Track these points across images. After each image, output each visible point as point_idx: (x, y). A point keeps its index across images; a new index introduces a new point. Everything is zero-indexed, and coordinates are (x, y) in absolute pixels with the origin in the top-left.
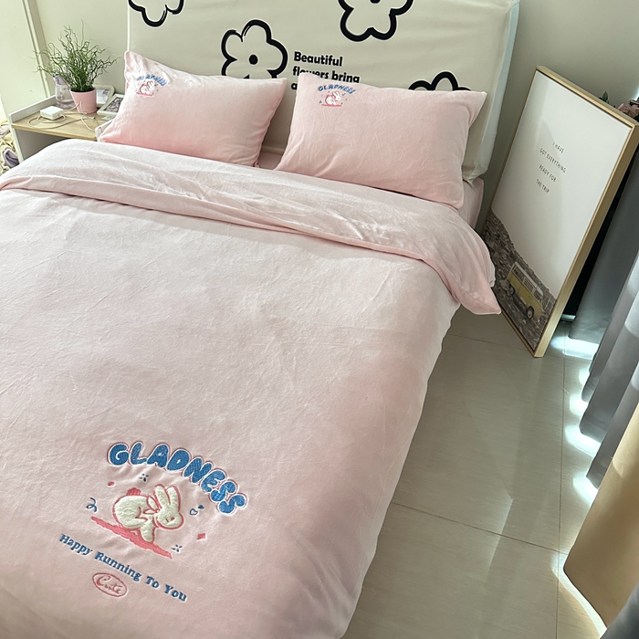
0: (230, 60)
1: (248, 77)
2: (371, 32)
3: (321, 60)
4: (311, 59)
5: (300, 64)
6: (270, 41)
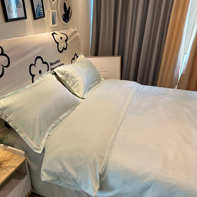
0: (33, 76)
2: (63, 48)
3: (56, 62)
6: (44, 63)
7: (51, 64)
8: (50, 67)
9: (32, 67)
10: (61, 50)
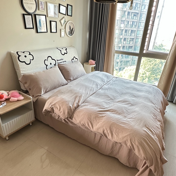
0: (47, 65)
1: (51, 68)
2: (65, 53)
3: (61, 60)
4: (59, 60)
5: (58, 62)
6: (52, 59)
7: (57, 60)
8: (57, 62)
9: (46, 61)
10: (63, 54)
